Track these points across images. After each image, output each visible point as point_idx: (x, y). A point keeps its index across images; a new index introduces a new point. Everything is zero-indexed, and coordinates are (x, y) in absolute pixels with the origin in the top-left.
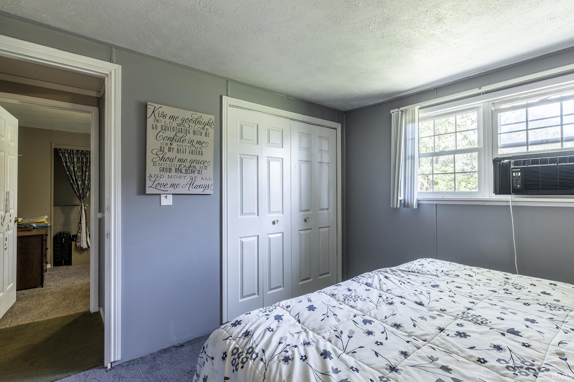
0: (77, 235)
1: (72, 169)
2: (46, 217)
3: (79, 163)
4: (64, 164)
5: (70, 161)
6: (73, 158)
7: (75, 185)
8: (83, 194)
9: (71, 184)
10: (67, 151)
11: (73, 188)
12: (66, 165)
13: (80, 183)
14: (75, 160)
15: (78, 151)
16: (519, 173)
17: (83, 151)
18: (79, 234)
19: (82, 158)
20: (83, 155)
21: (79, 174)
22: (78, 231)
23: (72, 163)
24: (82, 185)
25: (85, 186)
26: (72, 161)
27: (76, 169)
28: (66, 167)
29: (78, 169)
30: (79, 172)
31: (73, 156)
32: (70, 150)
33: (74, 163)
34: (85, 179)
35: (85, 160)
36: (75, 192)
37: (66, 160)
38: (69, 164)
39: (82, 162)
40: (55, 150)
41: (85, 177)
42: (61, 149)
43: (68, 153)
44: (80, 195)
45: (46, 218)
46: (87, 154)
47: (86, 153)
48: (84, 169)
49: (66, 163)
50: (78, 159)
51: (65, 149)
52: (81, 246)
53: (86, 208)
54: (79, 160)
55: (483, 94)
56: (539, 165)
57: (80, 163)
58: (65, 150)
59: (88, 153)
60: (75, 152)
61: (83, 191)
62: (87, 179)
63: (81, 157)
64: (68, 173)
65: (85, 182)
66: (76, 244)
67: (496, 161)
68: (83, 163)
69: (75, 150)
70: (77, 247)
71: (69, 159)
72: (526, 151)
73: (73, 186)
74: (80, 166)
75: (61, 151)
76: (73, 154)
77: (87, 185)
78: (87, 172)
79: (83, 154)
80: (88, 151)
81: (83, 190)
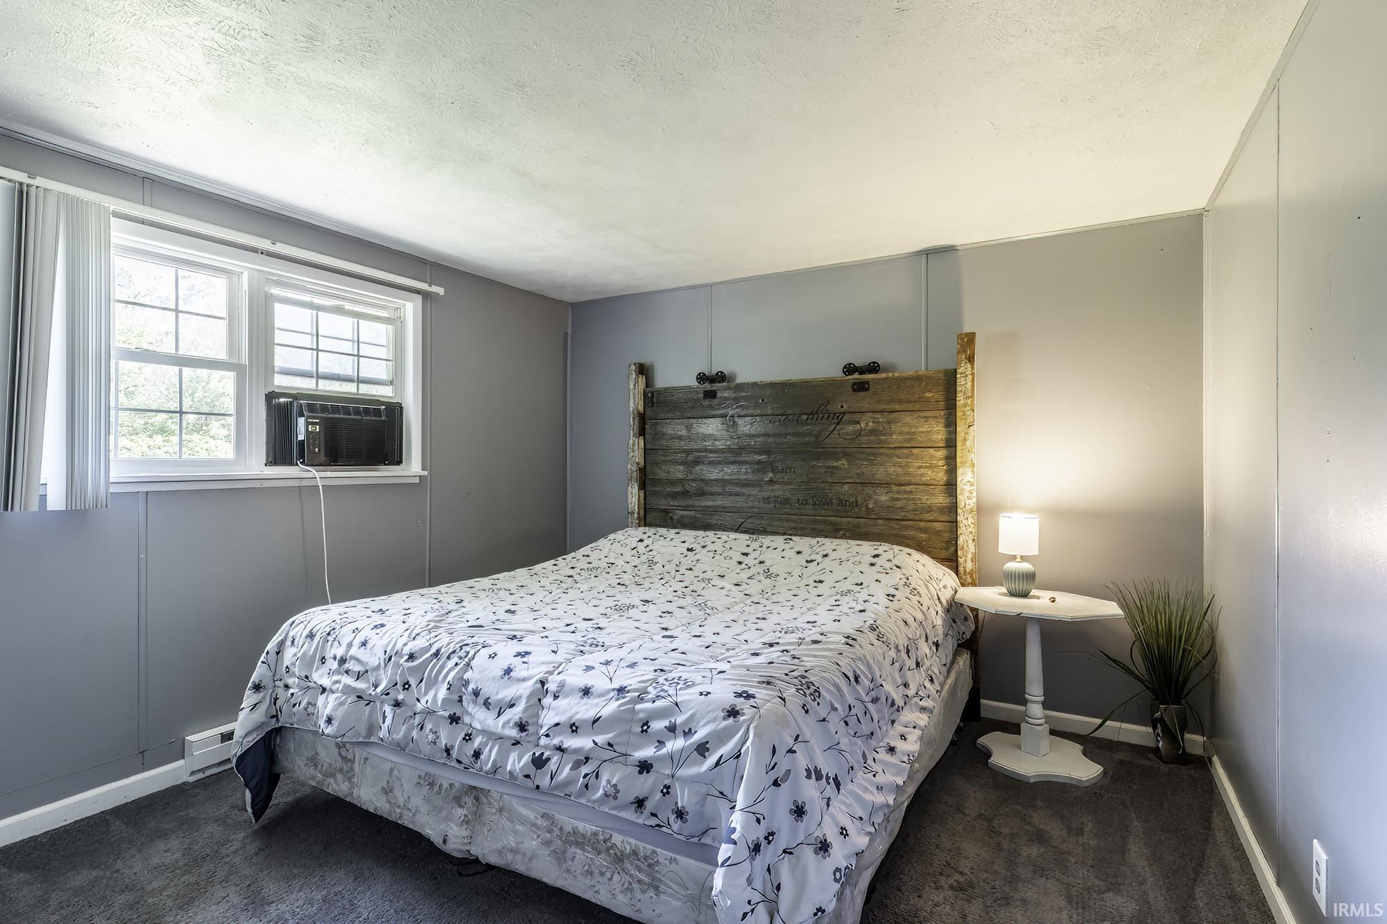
16: (318, 427)
55: (262, 253)
56: (342, 416)
67: (270, 397)
72: (314, 386)
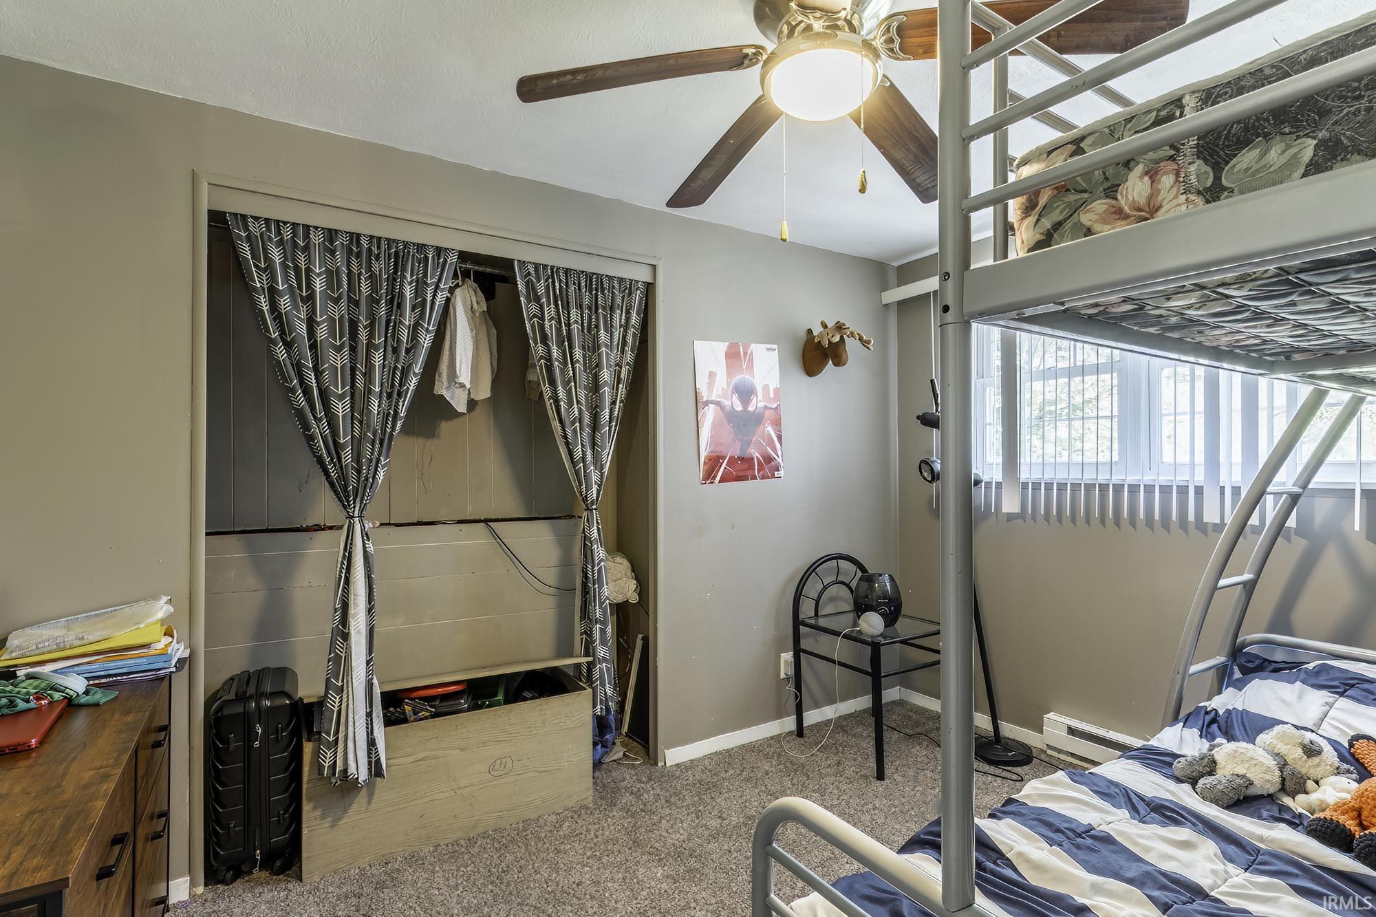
0: (321, 703)
1: (302, 329)
2: (162, 609)
3: (336, 301)
4: (265, 305)
5: (291, 286)
6: (308, 270)
7: (318, 420)
8: (359, 472)
9: (300, 413)
10: (279, 233)
11: (311, 438)
12: (274, 307)
13: (341, 409)
14: (319, 285)
15: (331, 234)
17: (355, 237)
18: (334, 702)
19: (350, 274)
20: (354, 262)
21: (337, 360)
22: (328, 680)
23: (305, 300)
24: (352, 423)
25: (369, 426)
26: (300, 288)
27: (322, 332)
28: (274, 319)
29: (332, 333)
30: (339, 349)
31: (309, 260)
32: (295, 226)
33: (310, 298)
34: (369, 391)
35: (365, 288)
36: (320, 460)
37: (273, 278)
38: (285, 303)
39: (350, 299)
40: (217, 219)
41: (368, 376)
42: (244, 217)
43: (281, 243)
44: (343, 477)
45: (160, 615)
46: (377, 257)
47: (370, 250)
48: (363, 335)
49: (273, 293)
50: (332, 277)
51: (267, 221)
52: (345, 771)
53: (371, 547)
54: (339, 286)
57: (344, 303)
58: (269, 230)
59: (379, 248)
60: (317, 239)
61: (357, 457)
62: (377, 390)
63: (348, 269)
64: (281, 352)
65: (367, 402)
66: (316, 753)
68: (357, 303)
69: (316, 228)
70: (320, 772)
71: (286, 278)
73: (306, 426)
74: (341, 318)
75: (246, 229)
76: (306, 249)
77: (376, 420)
78: (377, 348)
79: (358, 255)
80: (379, 239)
81: (358, 445)
